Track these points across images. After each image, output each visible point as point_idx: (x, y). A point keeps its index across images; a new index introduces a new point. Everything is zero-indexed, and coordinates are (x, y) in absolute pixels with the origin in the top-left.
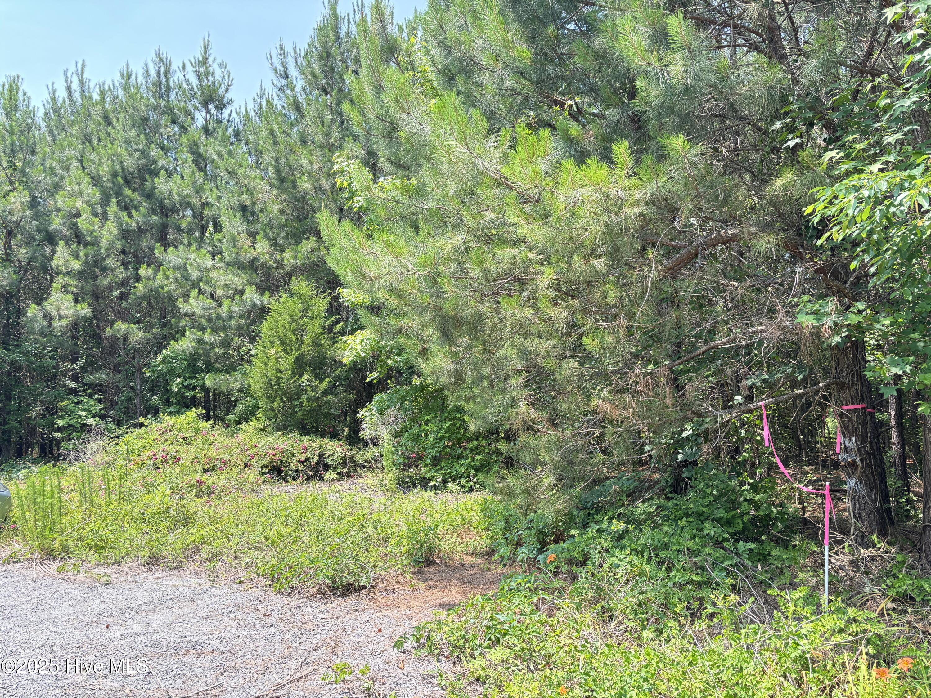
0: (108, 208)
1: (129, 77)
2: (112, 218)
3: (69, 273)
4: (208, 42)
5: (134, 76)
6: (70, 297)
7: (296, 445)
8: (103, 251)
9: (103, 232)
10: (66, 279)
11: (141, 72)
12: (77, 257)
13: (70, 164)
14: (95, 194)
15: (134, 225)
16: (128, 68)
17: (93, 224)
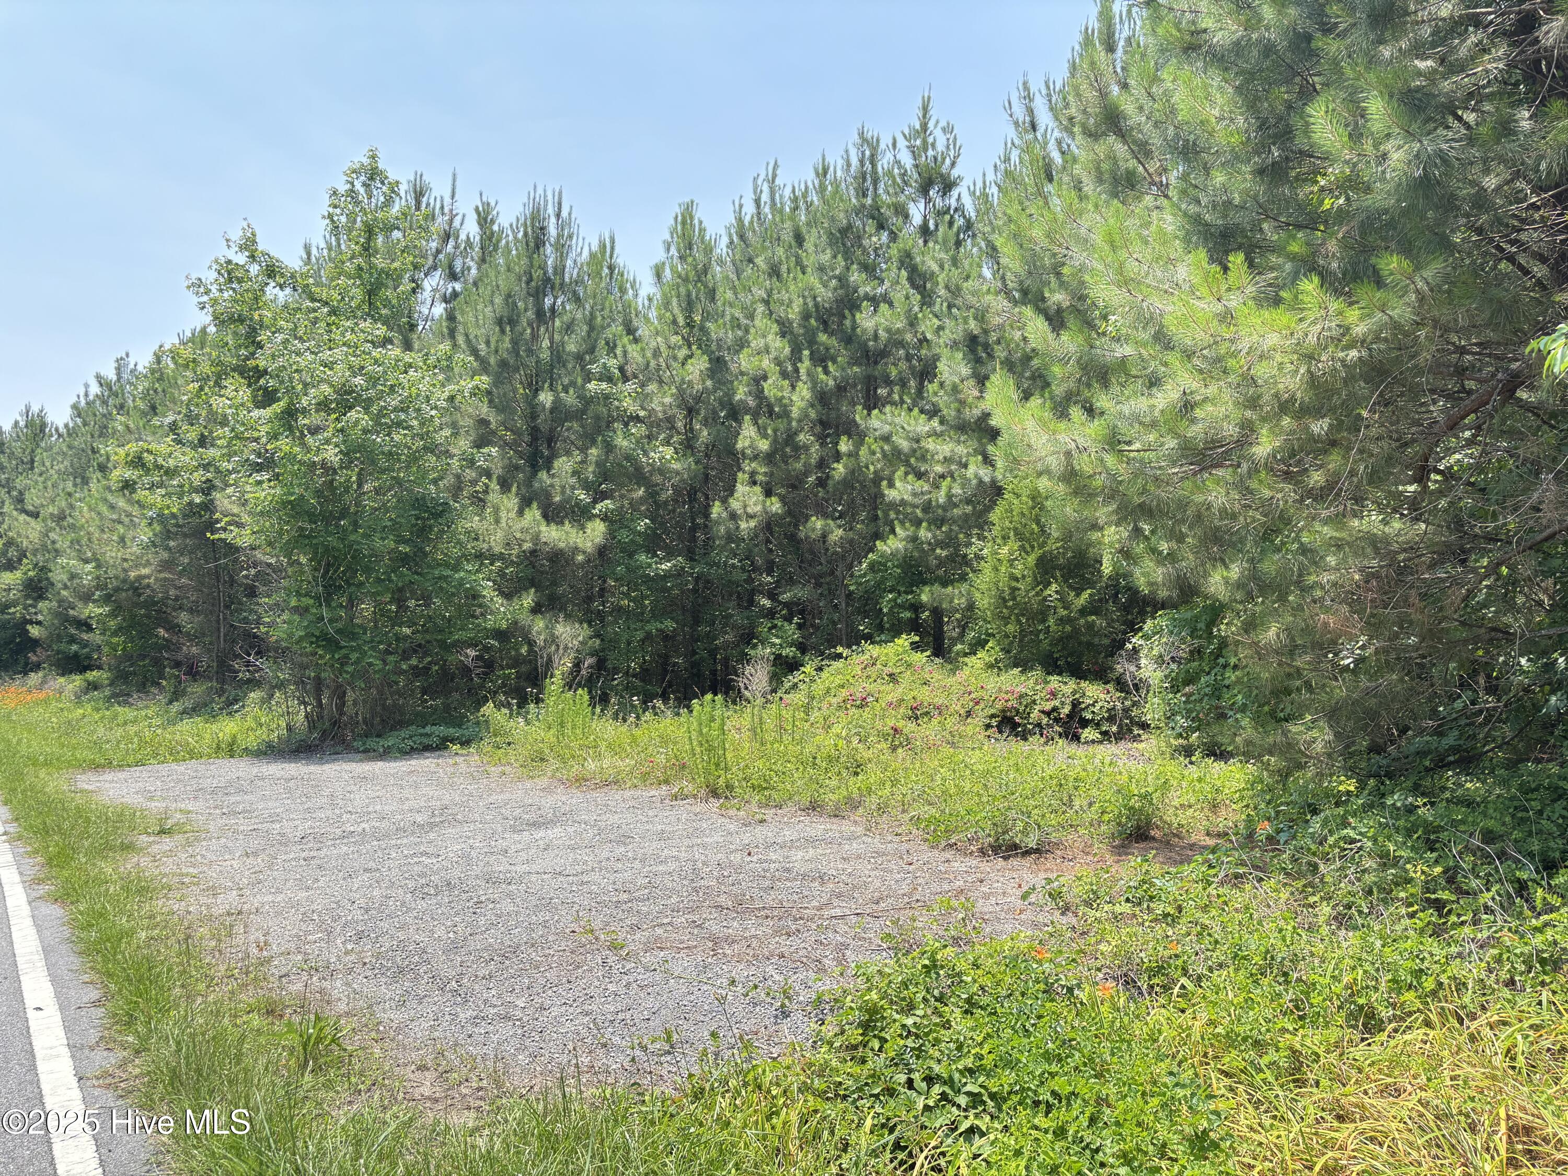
0: (799, 365)
1: (825, 173)
2: (804, 378)
3: (755, 457)
4: (929, 98)
5: (832, 169)
6: (758, 489)
7: (1038, 687)
8: (794, 424)
9: (794, 398)
10: (753, 465)
11: (840, 163)
12: (765, 436)
13: (755, 310)
14: (784, 348)
15: (831, 383)
16: (824, 160)
17: (781, 389)
